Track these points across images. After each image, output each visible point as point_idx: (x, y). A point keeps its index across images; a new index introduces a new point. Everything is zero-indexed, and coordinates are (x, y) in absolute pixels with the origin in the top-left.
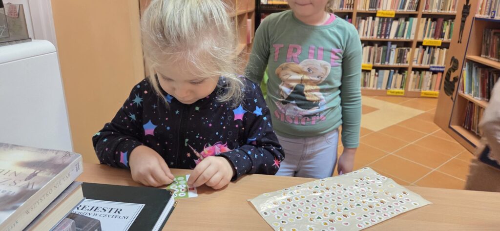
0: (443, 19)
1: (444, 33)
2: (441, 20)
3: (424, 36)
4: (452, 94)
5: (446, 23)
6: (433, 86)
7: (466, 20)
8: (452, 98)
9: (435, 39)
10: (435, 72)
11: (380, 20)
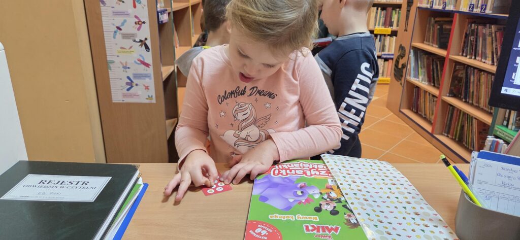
0: (391, 8)
1: (393, 22)
2: (390, 9)
3: (375, 25)
4: (401, 80)
5: (394, 12)
6: (385, 73)
7: (410, 9)
8: (401, 84)
9: (385, 27)
10: (386, 60)
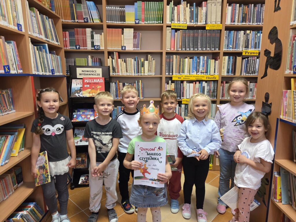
11: (185, 107)
